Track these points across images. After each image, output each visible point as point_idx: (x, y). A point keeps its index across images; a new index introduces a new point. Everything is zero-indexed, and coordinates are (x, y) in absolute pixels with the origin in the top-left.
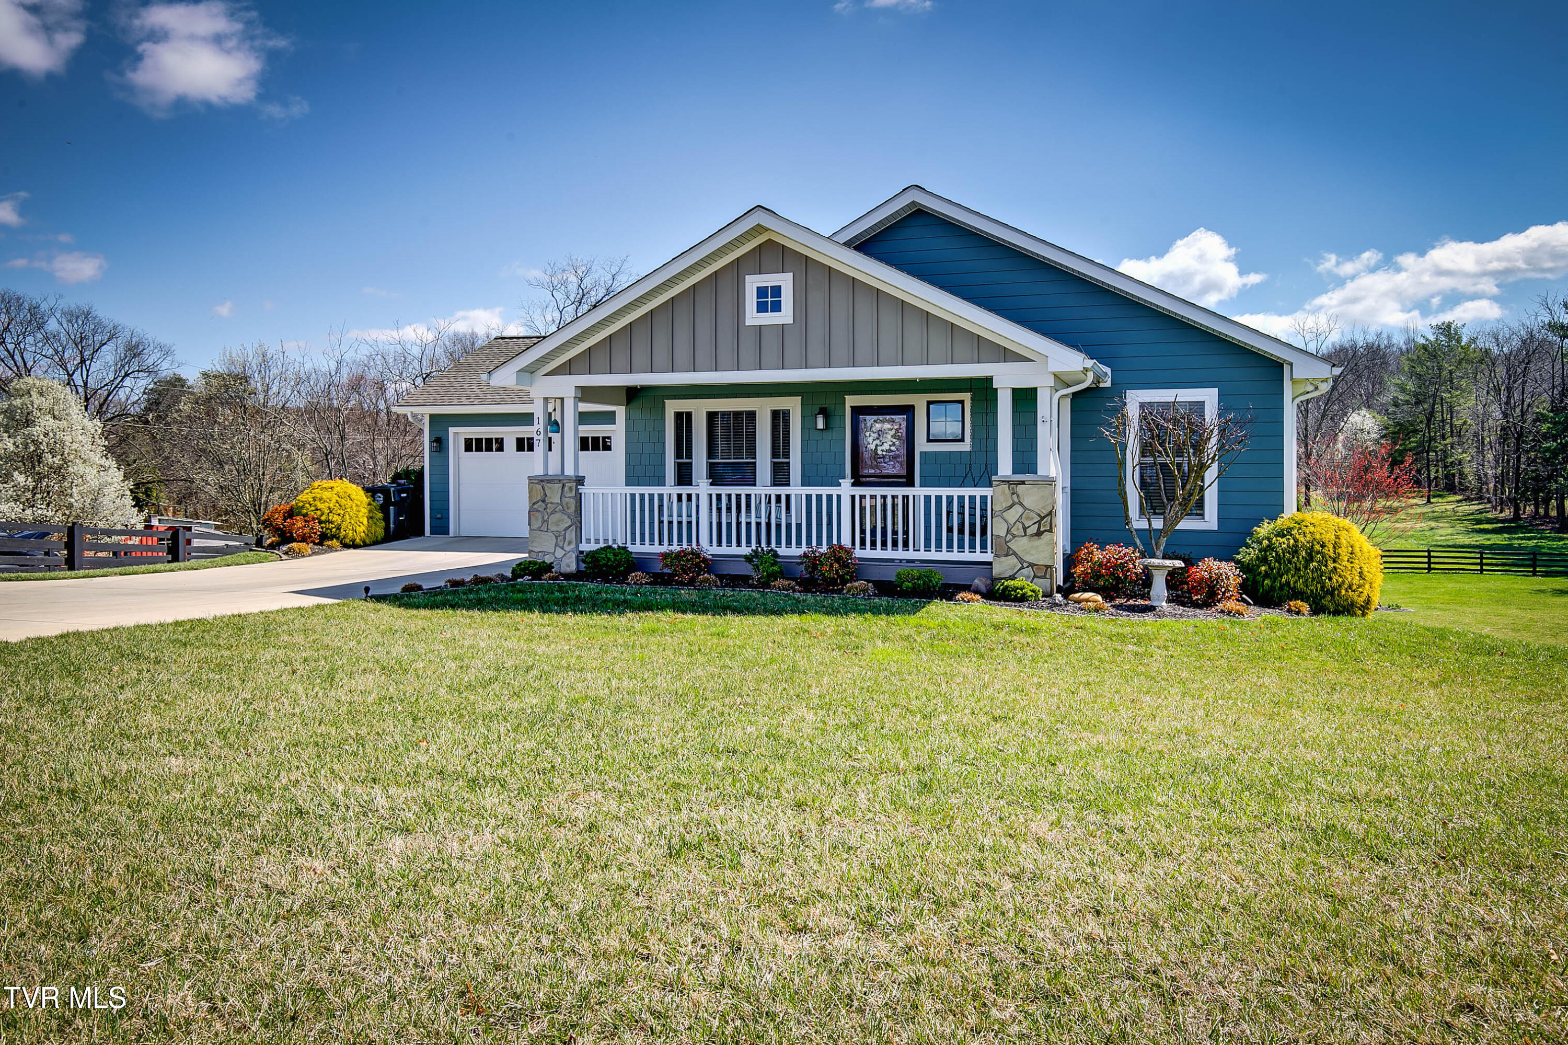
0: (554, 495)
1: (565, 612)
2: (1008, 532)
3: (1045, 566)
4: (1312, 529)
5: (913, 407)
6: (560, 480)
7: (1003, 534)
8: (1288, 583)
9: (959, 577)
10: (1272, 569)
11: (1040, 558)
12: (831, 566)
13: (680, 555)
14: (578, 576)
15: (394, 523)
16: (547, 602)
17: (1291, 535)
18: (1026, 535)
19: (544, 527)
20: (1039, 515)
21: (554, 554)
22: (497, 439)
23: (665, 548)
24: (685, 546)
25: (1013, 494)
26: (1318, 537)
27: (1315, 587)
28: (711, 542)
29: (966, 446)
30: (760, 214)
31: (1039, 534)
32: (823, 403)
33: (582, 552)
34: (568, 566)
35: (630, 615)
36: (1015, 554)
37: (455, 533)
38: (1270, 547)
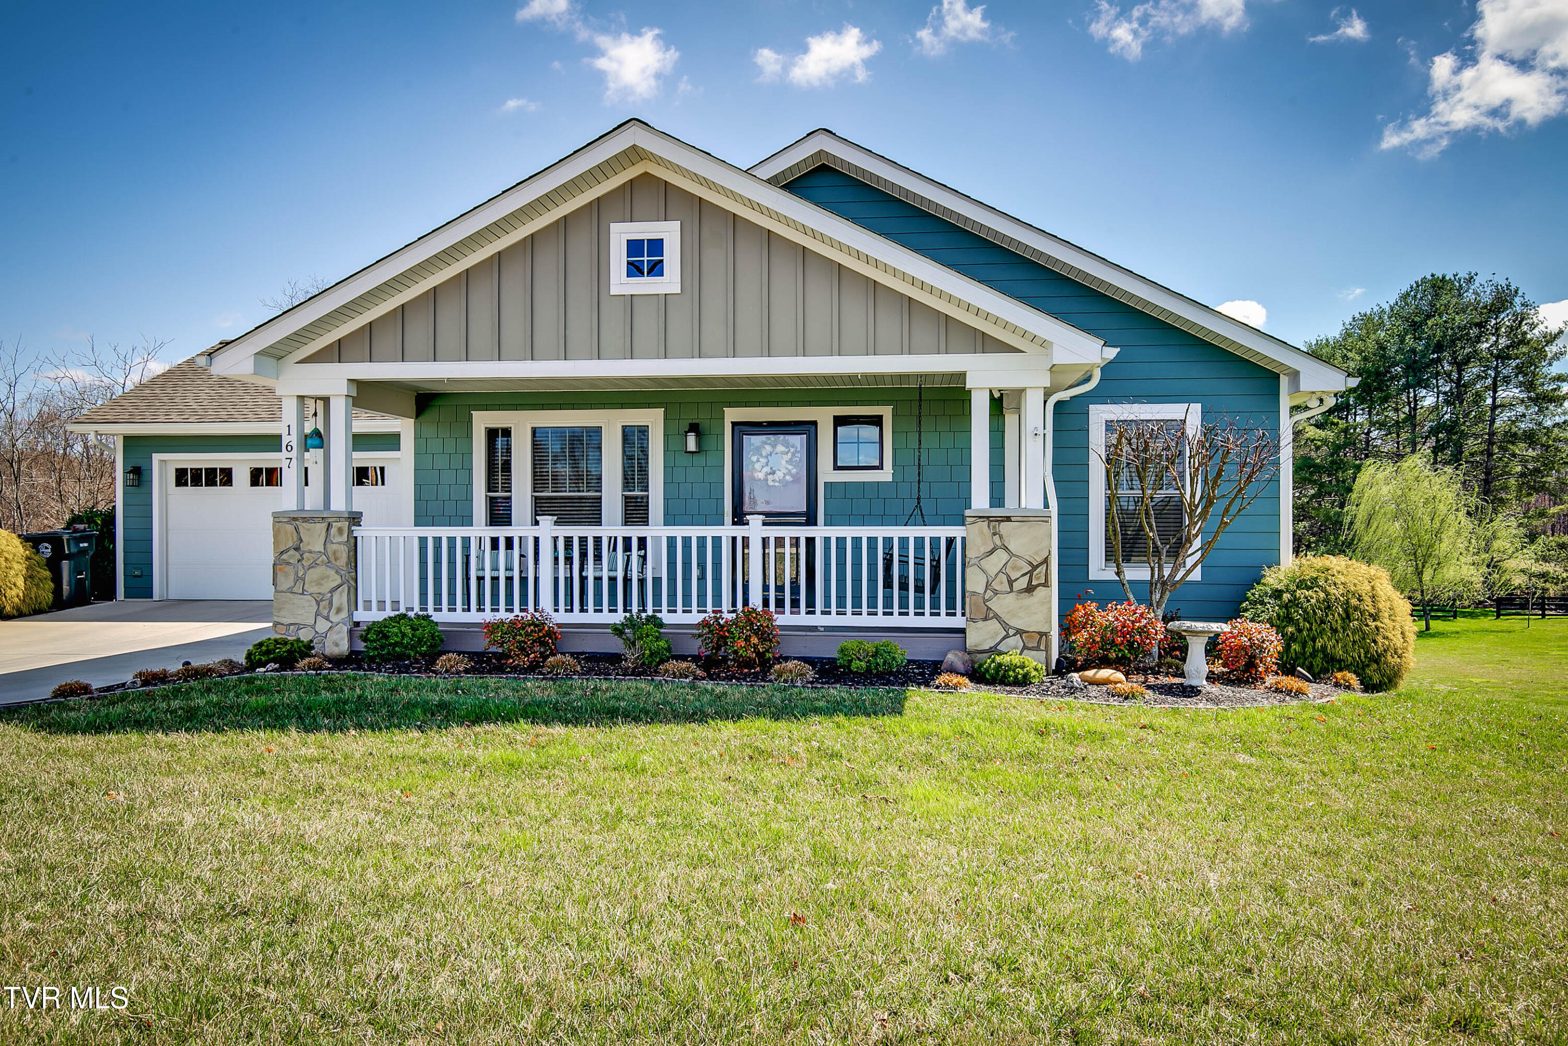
0: (314, 538)
1: (343, 729)
2: (988, 586)
3: (1039, 633)
4: (1343, 579)
5: (814, 423)
6: (325, 518)
7: (981, 590)
8: (1324, 648)
9: (923, 650)
10: (1300, 631)
11: (1032, 623)
12: (747, 639)
13: (514, 627)
14: (351, 660)
15: (70, 584)
16: (310, 709)
17: (1318, 586)
18: (1012, 591)
19: (300, 585)
20: (1030, 564)
21: (313, 627)
22: (222, 470)
23: (488, 616)
24: (517, 611)
25: (994, 534)
26: (1353, 588)
27: (1357, 654)
28: (556, 603)
29: (886, 475)
30: (635, 129)
31: (1030, 589)
32: (693, 417)
33: (357, 624)
34: (337, 645)
35: (457, 730)
36: (997, 617)
37: (161, 595)
38: (1295, 602)
